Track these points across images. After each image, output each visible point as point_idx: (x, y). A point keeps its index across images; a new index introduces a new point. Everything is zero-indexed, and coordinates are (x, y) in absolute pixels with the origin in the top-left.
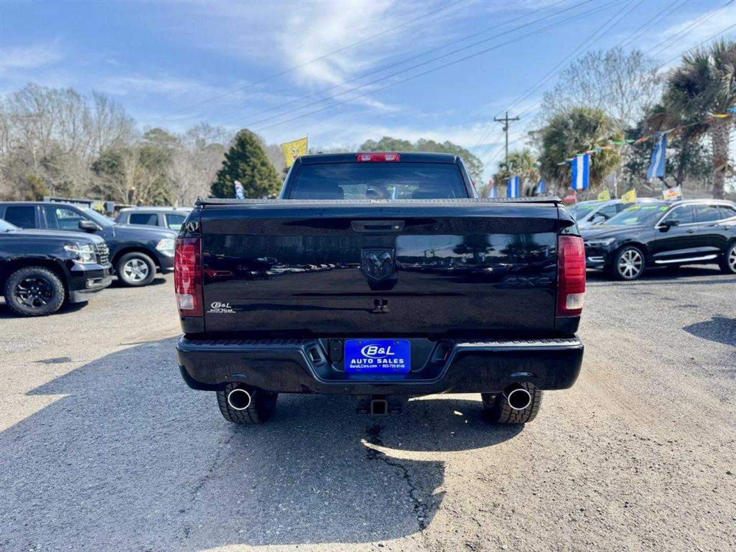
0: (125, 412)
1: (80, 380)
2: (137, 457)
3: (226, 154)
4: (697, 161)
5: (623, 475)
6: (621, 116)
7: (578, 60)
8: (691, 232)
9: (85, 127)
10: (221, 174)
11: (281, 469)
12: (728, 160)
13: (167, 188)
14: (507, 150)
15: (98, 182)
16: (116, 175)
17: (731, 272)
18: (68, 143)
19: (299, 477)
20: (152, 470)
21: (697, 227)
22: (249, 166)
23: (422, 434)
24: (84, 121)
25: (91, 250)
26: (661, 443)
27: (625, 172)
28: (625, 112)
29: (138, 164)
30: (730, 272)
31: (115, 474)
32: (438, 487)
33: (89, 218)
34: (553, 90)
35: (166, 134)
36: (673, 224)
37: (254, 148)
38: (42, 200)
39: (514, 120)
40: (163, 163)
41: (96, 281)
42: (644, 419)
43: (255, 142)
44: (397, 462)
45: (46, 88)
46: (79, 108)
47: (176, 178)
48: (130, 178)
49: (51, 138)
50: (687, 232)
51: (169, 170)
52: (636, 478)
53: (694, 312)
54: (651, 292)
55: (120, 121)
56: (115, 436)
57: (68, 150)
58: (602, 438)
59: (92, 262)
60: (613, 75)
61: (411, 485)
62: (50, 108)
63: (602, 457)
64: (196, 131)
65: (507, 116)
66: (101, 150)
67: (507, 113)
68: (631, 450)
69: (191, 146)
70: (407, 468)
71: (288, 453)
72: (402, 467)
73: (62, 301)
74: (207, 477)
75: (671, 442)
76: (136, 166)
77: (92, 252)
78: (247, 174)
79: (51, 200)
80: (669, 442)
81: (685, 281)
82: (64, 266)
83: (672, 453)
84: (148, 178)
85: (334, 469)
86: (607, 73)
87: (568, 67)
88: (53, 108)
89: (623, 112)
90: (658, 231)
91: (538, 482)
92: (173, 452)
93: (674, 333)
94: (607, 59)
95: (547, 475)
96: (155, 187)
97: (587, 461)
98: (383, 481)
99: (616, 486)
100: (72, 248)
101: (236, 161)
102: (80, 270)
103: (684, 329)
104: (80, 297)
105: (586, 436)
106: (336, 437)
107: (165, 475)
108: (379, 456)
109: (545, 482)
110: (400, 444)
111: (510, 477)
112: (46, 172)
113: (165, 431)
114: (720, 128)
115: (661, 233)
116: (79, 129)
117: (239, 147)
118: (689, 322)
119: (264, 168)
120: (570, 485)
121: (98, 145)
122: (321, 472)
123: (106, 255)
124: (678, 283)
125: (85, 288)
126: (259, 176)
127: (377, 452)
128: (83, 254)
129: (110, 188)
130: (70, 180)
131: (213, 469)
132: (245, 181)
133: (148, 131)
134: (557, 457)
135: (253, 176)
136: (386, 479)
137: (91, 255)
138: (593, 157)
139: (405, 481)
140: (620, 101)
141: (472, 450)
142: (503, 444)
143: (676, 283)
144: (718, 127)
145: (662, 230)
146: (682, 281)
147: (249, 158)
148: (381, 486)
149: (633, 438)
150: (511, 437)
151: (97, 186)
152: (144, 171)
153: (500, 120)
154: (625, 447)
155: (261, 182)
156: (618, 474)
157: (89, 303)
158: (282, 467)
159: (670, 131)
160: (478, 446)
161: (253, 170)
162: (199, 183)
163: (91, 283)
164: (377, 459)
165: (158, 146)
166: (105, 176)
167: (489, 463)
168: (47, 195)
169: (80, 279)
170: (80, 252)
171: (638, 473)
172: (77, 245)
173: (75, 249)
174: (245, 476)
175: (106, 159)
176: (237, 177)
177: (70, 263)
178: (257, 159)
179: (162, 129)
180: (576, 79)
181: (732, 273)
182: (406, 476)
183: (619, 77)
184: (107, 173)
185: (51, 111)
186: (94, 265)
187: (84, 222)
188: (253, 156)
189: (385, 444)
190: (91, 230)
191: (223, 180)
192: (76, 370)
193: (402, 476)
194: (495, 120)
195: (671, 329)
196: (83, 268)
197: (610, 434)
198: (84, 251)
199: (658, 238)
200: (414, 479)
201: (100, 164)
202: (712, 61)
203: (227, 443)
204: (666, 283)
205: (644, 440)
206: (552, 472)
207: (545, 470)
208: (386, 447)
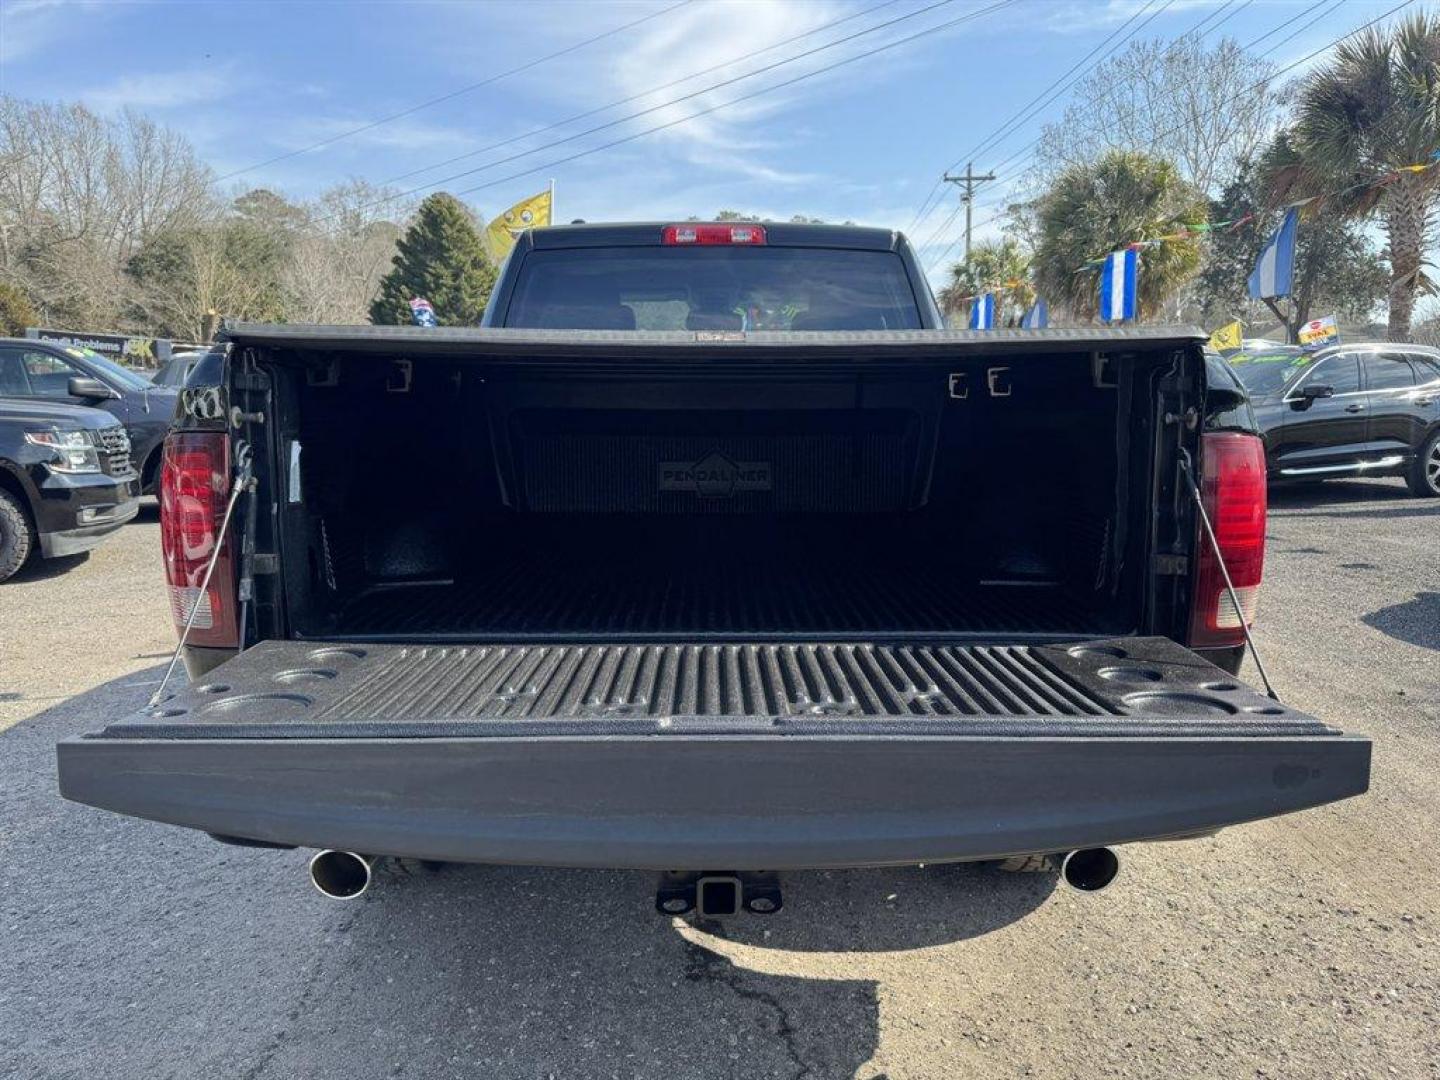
0: (108, 839)
1: (24, 750)
2: (116, 976)
3: (399, 243)
4: (1339, 268)
5: (1317, 1020)
6: (1195, 175)
7: (1113, 59)
8: (1356, 411)
9: (111, 184)
10: (390, 284)
11: (470, 1010)
12: (1422, 263)
13: (283, 312)
14: (969, 239)
15: (141, 298)
16: (178, 283)
17: (1431, 494)
18: (76, 216)
19: (513, 1036)
20: (144, 1015)
21: (1366, 401)
22: (447, 266)
23: (817, 902)
24: (109, 170)
25: (86, 443)
26: (1386, 924)
27: (1200, 288)
28: (1201, 167)
29: (223, 261)
30: (1427, 493)
31: (49, 1028)
32: (863, 1061)
33: (91, 373)
34: (1061, 120)
35: (278, 201)
36: (1320, 393)
37: (458, 231)
38: (22, 334)
39: (984, 179)
40: (273, 260)
41: (99, 511)
42: (1332, 855)
43: (459, 217)
44: (760, 988)
45: (29, 103)
46: (97, 144)
47: (301, 292)
48: (205, 291)
49: (40, 205)
50: (1347, 410)
51: (286, 275)
52: (1350, 1030)
53: (1377, 580)
54: (1278, 536)
55: (184, 173)
56: (72, 909)
57: (76, 233)
58: (1244, 907)
59: (91, 469)
60: (1181, 92)
61: (796, 1059)
62: (36, 143)
63: (1255, 965)
64: (341, 195)
65: (969, 172)
66: (144, 232)
67: (970, 165)
68: (1320, 946)
69: (331, 226)
70: (787, 1005)
71: (492, 961)
72: (774, 1004)
73: (24, 555)
74: (281, 1036)
75: (1410, 921)
76: (219, 266)
77: (89, 447)
78: (443, 285)
79: (41, 334)
80: (1404, 919)
81: (1341, 510)
82: (25, 479)
83: (1417, 952)
84: (242, 291)
85: (603, 1010)
86: (1169, 87)
87: (1093, 74)
88: (43, 143)
89: (1197, 168)
90: (1288, 408)
91: (1111, 1043)
92: (207, 960)
93: (1347, 632)
94: (1171, 59)
95: (1131, 1024)
96: (256, 310)
97: (1222, 976)
98: (727, 1048)
99: (1308, 1057)
100: (43, 439)
101: (422, 257)
102: (64, 486)
103: (1367, 620)
104: (63, 544)
105: (1207, 903)
106: (611, 914)
107: (175, 1029)
108: (715, 968)
109: (1129, 1046)
110: (767, 933)
111: (1041, 1030)
112: (29, 276)
113: (198, 893)
114: (1407, 197)
115: (1294, 413)
116: (99, 189)
117: (426, 229)
118: (1373, 604)
119: (478, 273)
120: (1192, 1055)
121: (139, 222)
122: (571, 1019)
123: (123, 453)
124: (1327, 514)
125: (74, 525)
126: (469, 290)
127: (711, 956)
128: (69, 451)
129: (164, 309)
130: (80, 293)
131: (301, 1010)
132: (439, 299)
133: (243, 195)
134: (1148, 966)
135: (457, 289)
136: (734, 1041)
137: (87, 453)
138: (1146, 254)
139: (781, 1046)
140: (1192, 145)
141: (940, 947)
142: (1012, 929)
143: (1322, 514)
144: (1404, 195)
145: (1296, 406)
146: (1334, 511)
147: (448, 250)
148: (723, 1062)
149: (1318, 907)
150: (1031, 909)
151: (138, 307)
152: (235, 276)
153: (955, 180)
154: (1305, 935)
155: (473, 300)
156: (1303, 1017)
157: (91, 556)
158: (472, 1006)
159: (1304, 202)
160: (954, 936)
161: (456, 276)
162: (346, 303)
163: (88, 515)
164: (711, 979)
165: (265, 226)
166: (154, 286)
167: (986, 986)
168: (34, 326)
169: (63, 505)
170: (63, 447)
171: (1353, 1016)
172: (54, 433)
173: (51, 440)
174: (378, 1032)
175: (155, 251)
176: (422, 290)
177: (39, 473)
178: (464, 254)
179: (272, 190)
180: (1108, 98)
181: (1433, 494)
182: (786, 1031)
183: (1192, 97)
184: (158, 280)
185: (40, 149)
186: (94, 475)
187: (79, 381)
188: (455, 246)
189: (729, 935)
190: (93, 400)
191: (394, 297)
192: (22, 723)
193: (774, 1028)
194: (946, 180)
195: (1339, 621)
196: (68, 483)
197: (1261, 896)
198: (71, 446)
199: (1288, 422)
200: (804, 1037)
201: (143, 260)
202: (1396, 55)
203: (344, 931)
204: (1305, 515)
205: (1345, 914)
206: (1143, 1013)
207: (1126, 1006)
208: (732, 940)
